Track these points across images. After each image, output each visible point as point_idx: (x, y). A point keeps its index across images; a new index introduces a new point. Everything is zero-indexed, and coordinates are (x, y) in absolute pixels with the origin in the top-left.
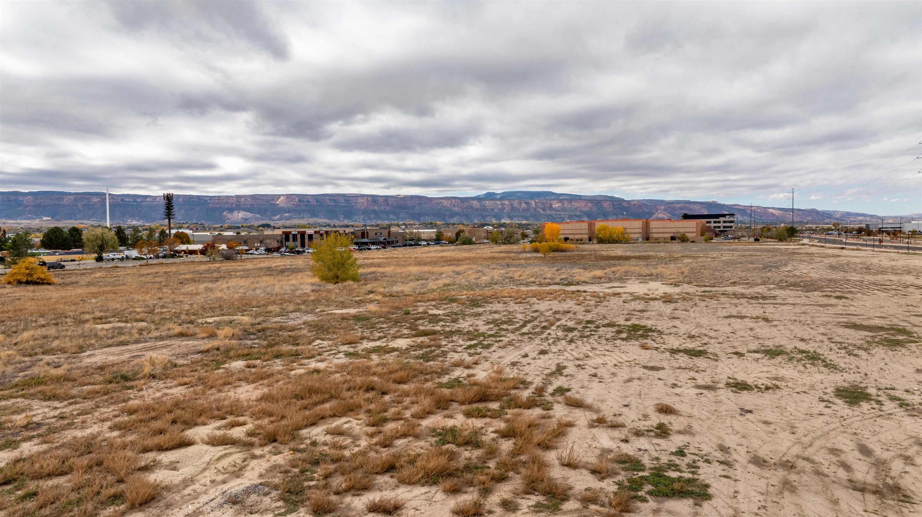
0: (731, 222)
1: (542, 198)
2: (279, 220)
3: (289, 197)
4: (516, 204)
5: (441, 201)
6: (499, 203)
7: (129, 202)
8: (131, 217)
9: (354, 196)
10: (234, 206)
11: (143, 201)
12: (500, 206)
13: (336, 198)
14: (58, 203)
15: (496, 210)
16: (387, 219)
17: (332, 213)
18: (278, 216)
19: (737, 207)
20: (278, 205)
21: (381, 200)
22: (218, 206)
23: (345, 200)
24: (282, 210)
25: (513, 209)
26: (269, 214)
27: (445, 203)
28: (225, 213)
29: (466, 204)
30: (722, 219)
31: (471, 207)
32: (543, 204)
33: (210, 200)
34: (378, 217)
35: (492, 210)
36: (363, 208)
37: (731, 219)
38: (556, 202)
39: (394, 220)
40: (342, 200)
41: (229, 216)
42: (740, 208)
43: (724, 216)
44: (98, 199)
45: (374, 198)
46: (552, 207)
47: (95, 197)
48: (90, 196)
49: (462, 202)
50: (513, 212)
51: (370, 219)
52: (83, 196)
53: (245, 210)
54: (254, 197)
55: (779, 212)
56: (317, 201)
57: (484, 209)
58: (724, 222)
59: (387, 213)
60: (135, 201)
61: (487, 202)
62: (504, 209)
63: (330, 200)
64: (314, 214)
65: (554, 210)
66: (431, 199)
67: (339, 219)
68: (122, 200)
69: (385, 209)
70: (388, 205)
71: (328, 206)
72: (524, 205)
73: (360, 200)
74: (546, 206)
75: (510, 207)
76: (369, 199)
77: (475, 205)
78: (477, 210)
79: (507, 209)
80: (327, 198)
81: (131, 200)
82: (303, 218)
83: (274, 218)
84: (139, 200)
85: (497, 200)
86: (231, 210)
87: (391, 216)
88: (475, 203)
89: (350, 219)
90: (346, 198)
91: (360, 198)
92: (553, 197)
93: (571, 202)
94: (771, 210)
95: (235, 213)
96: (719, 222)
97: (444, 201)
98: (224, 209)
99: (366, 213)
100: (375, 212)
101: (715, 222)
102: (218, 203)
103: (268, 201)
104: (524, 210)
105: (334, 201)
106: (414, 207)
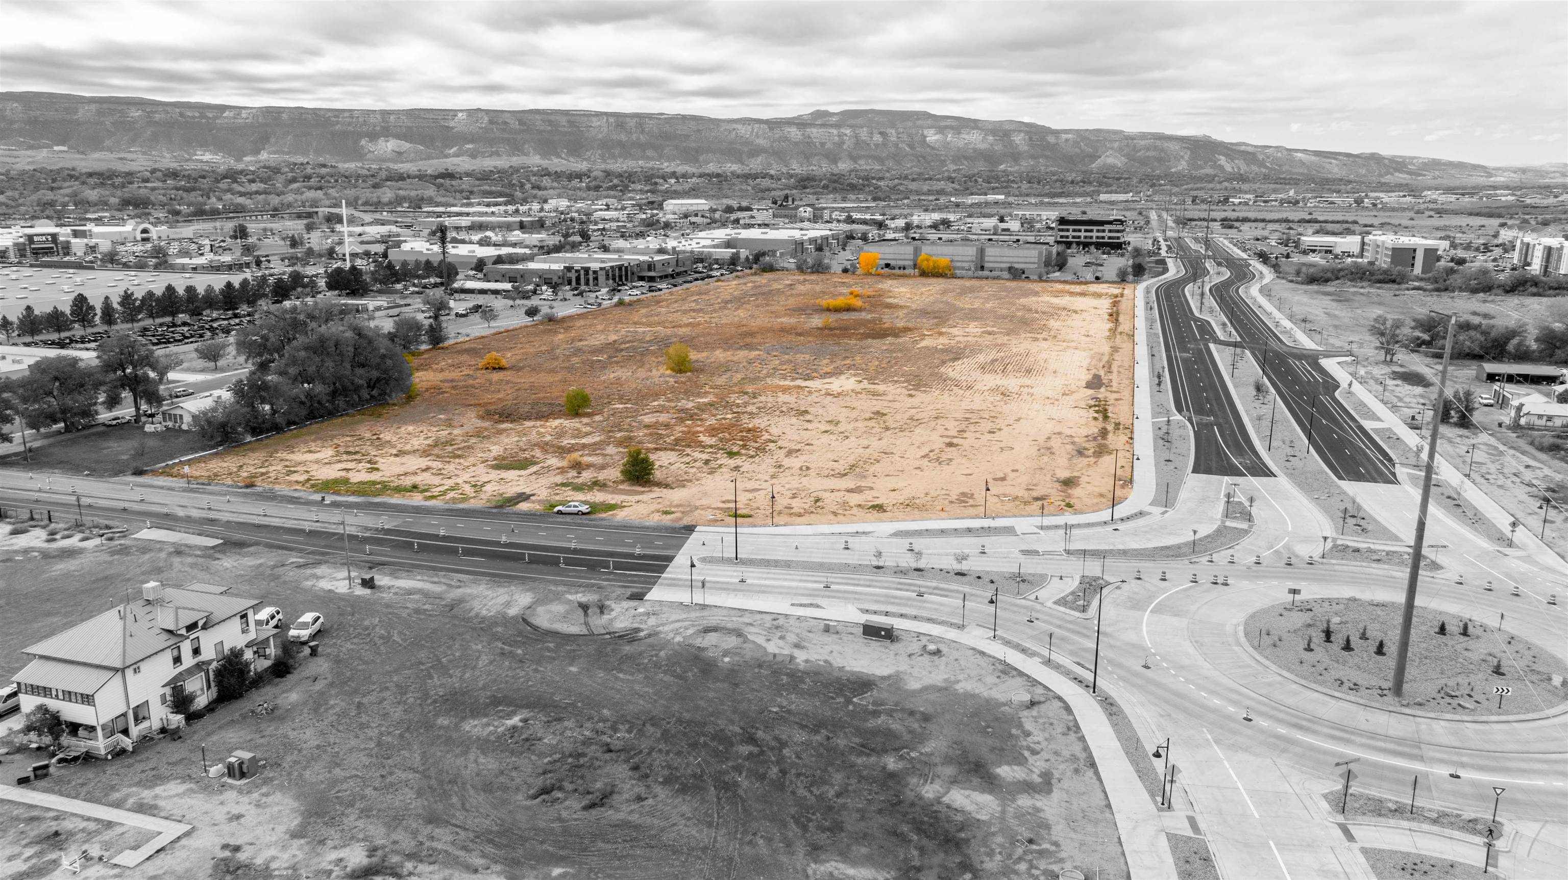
0: (1118, 231)
1: (910, 124)
2: (456, 155)
3: (473, 113)
4: (864, 134)
5: (735, 126)
6: (835, 131)
7: (194, 117)
8: (201, 146)
9: (584, 115)
10: (378, 128)
11: (216, 118)
12: (837, 139)
13: (552, 118)
14: (68, 117)
15: (828, 146)
16: (642, 158)
17: (547, 147)
18: (455, 149)
19: (1243, 148)
20: (453, 128)
21: (632, 123)
22: (350, 128)
23: (569, 121)
24: (463, 138)
25: (858, 143)
26: (438, 144)
27: (743, 130)
28: (363, 142)
29: (778, 133)
30: (1107, 227)
31: (786, 139)
32: (910, 135)
33: (336, 116)
34: (626, 155)
35: (823, 144)
36: (600, 136)
37: (1120, 227)
38: (932, 131)
39: (652, 159)
40: (563, 121)
41: (371, 147)
42: (1249, 149)
43: (1110, 223)
44: (139, 113)
45: (619, 120)
46: (925, 141)
47: (133, 109)
48: (125, 107)
49: (771, 129)
50: (859, 149)
51: (613, 157)
52: (112, 106)
53: (397, 137)
54: (412, 113)
55: (1314, 158)
56: (521, 122)
57: (808, 142)
58: (1110, 231)
59: (643, 147)
60: (203, 116)
61: (814, 130)
62: (843, 143)
63: (543, 121)
64: (516, 148)
65: (929, 146)
66: (717, 122)
67: (559, 156)
68: (181, 114)
69: (638, 139)
70: (643, 132)
71: (540, 132)
72: (877, 138)
73: (596, 122)
74: (916, 139)
75: (854, 140)
76: (612, 120)
77: (793, 135)
78: (796, 144)
79: (849, 144)
80: (537, 117)
81: (197, 114)
82: (497, 154)
83: (448, 151)
84: (210, 115)
85: (832, 126)
86: (373, 137)
87: (649, 153)
88: (794, 133)
89: (579, 156)
90: (573, 119)
91: (594, 119)
92: (929, 122)
93: (959, 133)
94: (1299, 155)
95: (381, 141)
96: (1104, 231)
97: (739, 126)
98: (361, 135)
99: (607, 147)
100: (620, 144)
101: (1098, 231)
102: (349, 124)
103: (435, 121)
104: (877, 145)
105: (550, 122)
106: (687, 137)
